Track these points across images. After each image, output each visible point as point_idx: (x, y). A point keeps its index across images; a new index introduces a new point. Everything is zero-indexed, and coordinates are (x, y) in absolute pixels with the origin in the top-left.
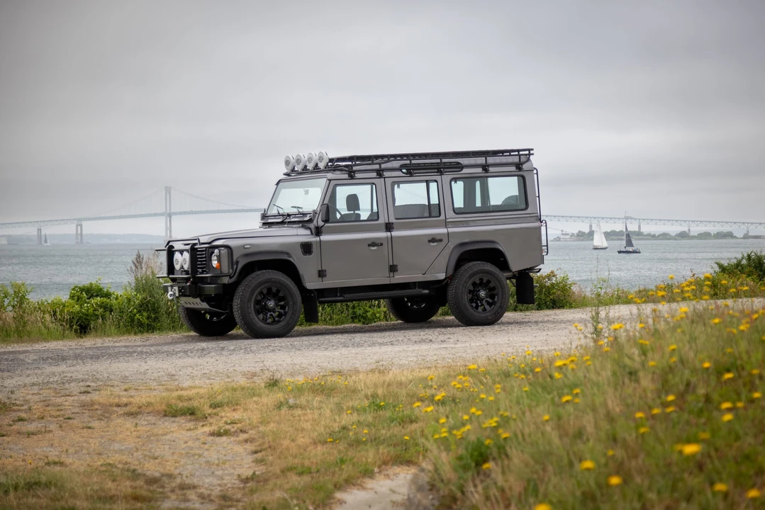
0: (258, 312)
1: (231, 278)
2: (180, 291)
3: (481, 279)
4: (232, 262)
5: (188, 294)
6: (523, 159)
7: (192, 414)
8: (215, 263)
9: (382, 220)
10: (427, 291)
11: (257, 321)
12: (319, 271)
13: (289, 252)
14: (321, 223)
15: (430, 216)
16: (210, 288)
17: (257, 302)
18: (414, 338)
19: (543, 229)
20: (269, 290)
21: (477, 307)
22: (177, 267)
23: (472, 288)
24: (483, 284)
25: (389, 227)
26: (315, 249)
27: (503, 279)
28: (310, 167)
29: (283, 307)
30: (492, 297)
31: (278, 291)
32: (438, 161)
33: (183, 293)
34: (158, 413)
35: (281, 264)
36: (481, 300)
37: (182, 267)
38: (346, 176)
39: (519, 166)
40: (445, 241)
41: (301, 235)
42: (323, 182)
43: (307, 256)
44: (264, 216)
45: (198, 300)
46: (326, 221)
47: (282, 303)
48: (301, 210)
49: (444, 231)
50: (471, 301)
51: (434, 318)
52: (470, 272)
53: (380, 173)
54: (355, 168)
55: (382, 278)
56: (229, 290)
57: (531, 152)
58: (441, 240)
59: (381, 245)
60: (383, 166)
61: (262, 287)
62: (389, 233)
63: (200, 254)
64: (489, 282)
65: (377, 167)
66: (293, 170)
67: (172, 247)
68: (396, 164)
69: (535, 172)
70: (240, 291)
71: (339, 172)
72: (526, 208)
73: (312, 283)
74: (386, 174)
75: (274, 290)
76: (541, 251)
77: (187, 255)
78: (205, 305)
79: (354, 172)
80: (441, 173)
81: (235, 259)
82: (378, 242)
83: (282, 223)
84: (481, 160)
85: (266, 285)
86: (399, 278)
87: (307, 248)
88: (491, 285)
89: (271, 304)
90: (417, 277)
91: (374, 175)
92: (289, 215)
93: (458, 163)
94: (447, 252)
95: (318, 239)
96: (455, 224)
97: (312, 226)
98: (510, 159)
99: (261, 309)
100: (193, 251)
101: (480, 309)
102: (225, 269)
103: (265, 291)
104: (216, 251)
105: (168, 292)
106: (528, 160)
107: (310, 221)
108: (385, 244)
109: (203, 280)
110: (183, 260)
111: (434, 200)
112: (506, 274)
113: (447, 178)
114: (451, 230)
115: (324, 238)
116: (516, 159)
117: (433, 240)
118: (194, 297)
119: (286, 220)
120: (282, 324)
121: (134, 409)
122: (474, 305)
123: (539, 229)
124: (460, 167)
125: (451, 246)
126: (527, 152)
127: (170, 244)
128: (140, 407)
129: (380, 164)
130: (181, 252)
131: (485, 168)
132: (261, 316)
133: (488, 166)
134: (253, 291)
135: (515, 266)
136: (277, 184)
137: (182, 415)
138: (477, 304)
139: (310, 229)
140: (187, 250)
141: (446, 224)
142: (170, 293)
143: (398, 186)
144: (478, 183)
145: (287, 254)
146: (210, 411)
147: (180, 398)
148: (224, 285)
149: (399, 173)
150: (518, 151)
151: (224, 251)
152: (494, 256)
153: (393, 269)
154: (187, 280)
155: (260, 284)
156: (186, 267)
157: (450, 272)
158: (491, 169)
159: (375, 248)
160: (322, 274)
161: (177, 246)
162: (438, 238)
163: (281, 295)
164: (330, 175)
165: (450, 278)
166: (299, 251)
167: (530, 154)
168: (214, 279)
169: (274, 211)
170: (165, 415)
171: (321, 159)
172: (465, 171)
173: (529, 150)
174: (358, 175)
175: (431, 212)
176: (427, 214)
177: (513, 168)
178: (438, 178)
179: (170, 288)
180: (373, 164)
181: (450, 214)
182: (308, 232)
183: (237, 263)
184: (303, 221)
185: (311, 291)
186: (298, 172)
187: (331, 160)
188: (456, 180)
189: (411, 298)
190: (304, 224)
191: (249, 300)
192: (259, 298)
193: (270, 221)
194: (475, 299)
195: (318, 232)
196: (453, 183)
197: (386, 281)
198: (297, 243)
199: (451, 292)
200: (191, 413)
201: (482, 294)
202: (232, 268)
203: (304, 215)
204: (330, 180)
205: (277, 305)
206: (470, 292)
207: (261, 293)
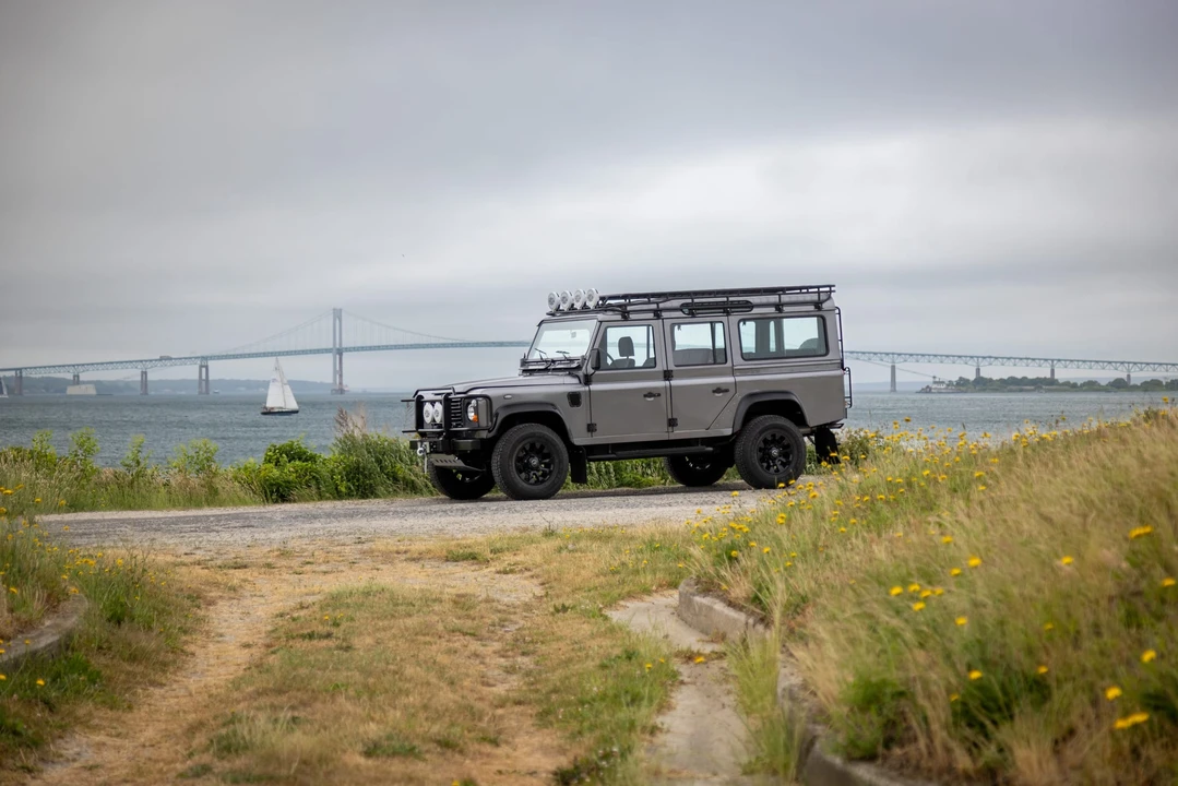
0: (520, 471)
1: (490, 432)
2: (431, 447)
3: (773, 436)
4: (491, 414)
5: (441, 449)
6: (823, 297)
7: (474, 558)
8: (471, 415)
9: (660, 367)
10: (711, 449)
11: (519, 480)
12: (589, 425)
13: (555, 403)
14: (591, 371)
15: (715, 364)
16: (466, 444)
17: (519, 460)
18: (695, 500)
19: (846, 377)
20: (533, 445)
21: (768, 467)
22: (428, 420)
23: (762, 445)
24: (776, 441)
25: (668, 375)
26: (584, 400)
27: (799, 435)
28: (578, 306)
29: (547, 465)
30: (786, 456)
31: (542, 447)
32: (725, 299)
33: (434, 450)
34: (439, 558)
35: (545, 416)
36: (774, 459)
37: (434, 420)
38: (619, 317)
39: (818, 305)
40: (732, 391)
41: (566, 384)
42: (593, 324)
43: (575, 408)
44: (524, 362)
45: (452, 457)
46: (597, 368)
47: (547, 461)
48: (567, 355)
49: (730, 379)
50: (762, 460)
51: (720, 482)
52: (761, 427)
53: (657, 314)
54: (629, 308)
55: (659, 433)
56: (487, 447)
57: (833, 289)
58: (727, 391)
59: (659, 395)
60: (661, 305)
61: (524, 443)
62: (667, 383)
63: (454, 406)
64: (782, 438)
65: (654, 306)
66: (558, 309)
67: (421, 397)
68: (676, 303)
69: (837, 311)
70: (500, 447)
71: (611, 313)
72: (826, 354)
73: (580, 439)
74: (665, 315)
75: (538, 445)
76: (844, 403)
77: (439, 407)
78: (460, 463)
79: (628, 312)
80: (728, 314)
81: (494, 411)
82: (654, 392)
83: (546, 370)
84: (774, 299)
85: (529, 440)
86: (680, 433)
87: (574, 399)
88: (785, 442)
89: (534, 461)
90: (700, 433)
91: (651, 315)
92: (553, 361)
93: (748, 302)
94: (735, 403)
95: (587, 388)
96: (744, 372)
97: (580, 373)
98: (808, 297)
99: (524, 467)
100: (447, 402)
101: (772, 470)
102: (484, 423)
103: (528, 447)
104: (474, 402)
105: (417, 448)
106: (829, 298)
107: (579, 368)
108: (663, 396)
109: (458, 435)
110: (434, 413)
111: (720, 344)
112: (803, 430)
113: (734, 318)
114: (739, 379)
115: (594, 387)
116: (815, 297)
117: (718, 390)
118: (448, 453)
119: (549, 367)
120: (547, 484)
121: (415, 556)
122: (765, 465)
123: (841, 377)
124: (750, 306)
125: (739, 397)
126: (828, 289)
127: (419, 393)
128: (420, 554)
129: (658, 304)
130: (433, 403)
131: (779, 307)
132: (523, 475)
133: (783, 305)
134: (515, 447)
135: (814, 420)
136: (540, 325)
137: (463, 560)
138: (769, 464)
139: (578, 377)
140: (440, 401)
141: (733, 372)
142: (420, 449)
143: (679, 328)
144: (772, 324)
145: (552, 405)
146: (492, 556)
147: (459, 545)
148: (482, 440)
149: (679, 314)
150: (818, 287)
151: (482, 402)
152: (790, 409)
153: (672, 423)
154: (440, 434)
155: (524, 438)
156: (438, 420)
157: (738, 428)
158: (786, 309)
159: (652, 399)
160: (591, 428)
161: (428, 396)
162: (724, 388)
163: (545, 451)
164: (601, 316)
165: (736, 435)
166: (566, 402)
167: (831, 291)
168: (470, 434)
169: (536, 356)
170: (447, 560)
171: (590, 297)
172: (755, 311)
173: (830, 286)
174: (632, 316)
175: (716, 357)
176: (711, 361)
177: (812, 308)
178: (724, 319)
179: (419, 444)
180: (649, 303)
181: (738, 360)
182: (576, 381)
183: (497, 415)
184: (570, 368)
185: (579, 447)
186: (562, 313)
187: (602, 298)
188: (744, 321)
189: (693, 457)
190: (571, 372)
191: (510, 457)
192: (521, 455)
193: (531, 368)
194: (766, 457)
195: (588, 380)
196: (741, 324)
197: (664, 437)
198: (563, 394)
199: (738, 450)
200: (472, 557)
201: (775, 452)
202: (492, 421)
203: (572, 361)
204: (601, 322)
205: (540, 463)
206: (760, 450)
207: (524, 449)
